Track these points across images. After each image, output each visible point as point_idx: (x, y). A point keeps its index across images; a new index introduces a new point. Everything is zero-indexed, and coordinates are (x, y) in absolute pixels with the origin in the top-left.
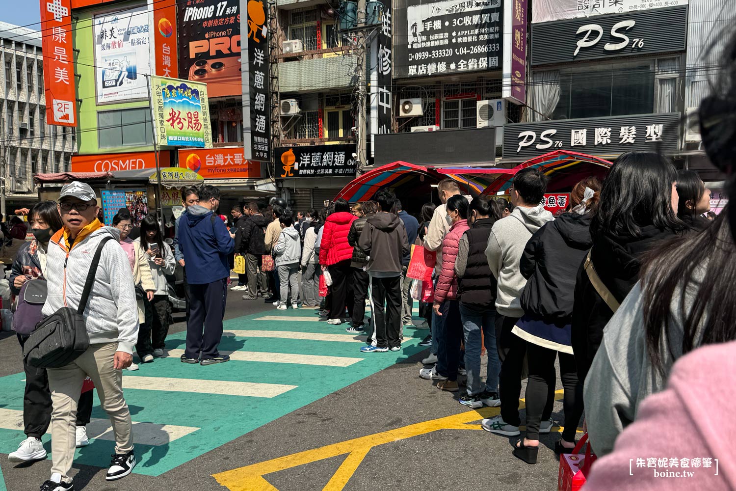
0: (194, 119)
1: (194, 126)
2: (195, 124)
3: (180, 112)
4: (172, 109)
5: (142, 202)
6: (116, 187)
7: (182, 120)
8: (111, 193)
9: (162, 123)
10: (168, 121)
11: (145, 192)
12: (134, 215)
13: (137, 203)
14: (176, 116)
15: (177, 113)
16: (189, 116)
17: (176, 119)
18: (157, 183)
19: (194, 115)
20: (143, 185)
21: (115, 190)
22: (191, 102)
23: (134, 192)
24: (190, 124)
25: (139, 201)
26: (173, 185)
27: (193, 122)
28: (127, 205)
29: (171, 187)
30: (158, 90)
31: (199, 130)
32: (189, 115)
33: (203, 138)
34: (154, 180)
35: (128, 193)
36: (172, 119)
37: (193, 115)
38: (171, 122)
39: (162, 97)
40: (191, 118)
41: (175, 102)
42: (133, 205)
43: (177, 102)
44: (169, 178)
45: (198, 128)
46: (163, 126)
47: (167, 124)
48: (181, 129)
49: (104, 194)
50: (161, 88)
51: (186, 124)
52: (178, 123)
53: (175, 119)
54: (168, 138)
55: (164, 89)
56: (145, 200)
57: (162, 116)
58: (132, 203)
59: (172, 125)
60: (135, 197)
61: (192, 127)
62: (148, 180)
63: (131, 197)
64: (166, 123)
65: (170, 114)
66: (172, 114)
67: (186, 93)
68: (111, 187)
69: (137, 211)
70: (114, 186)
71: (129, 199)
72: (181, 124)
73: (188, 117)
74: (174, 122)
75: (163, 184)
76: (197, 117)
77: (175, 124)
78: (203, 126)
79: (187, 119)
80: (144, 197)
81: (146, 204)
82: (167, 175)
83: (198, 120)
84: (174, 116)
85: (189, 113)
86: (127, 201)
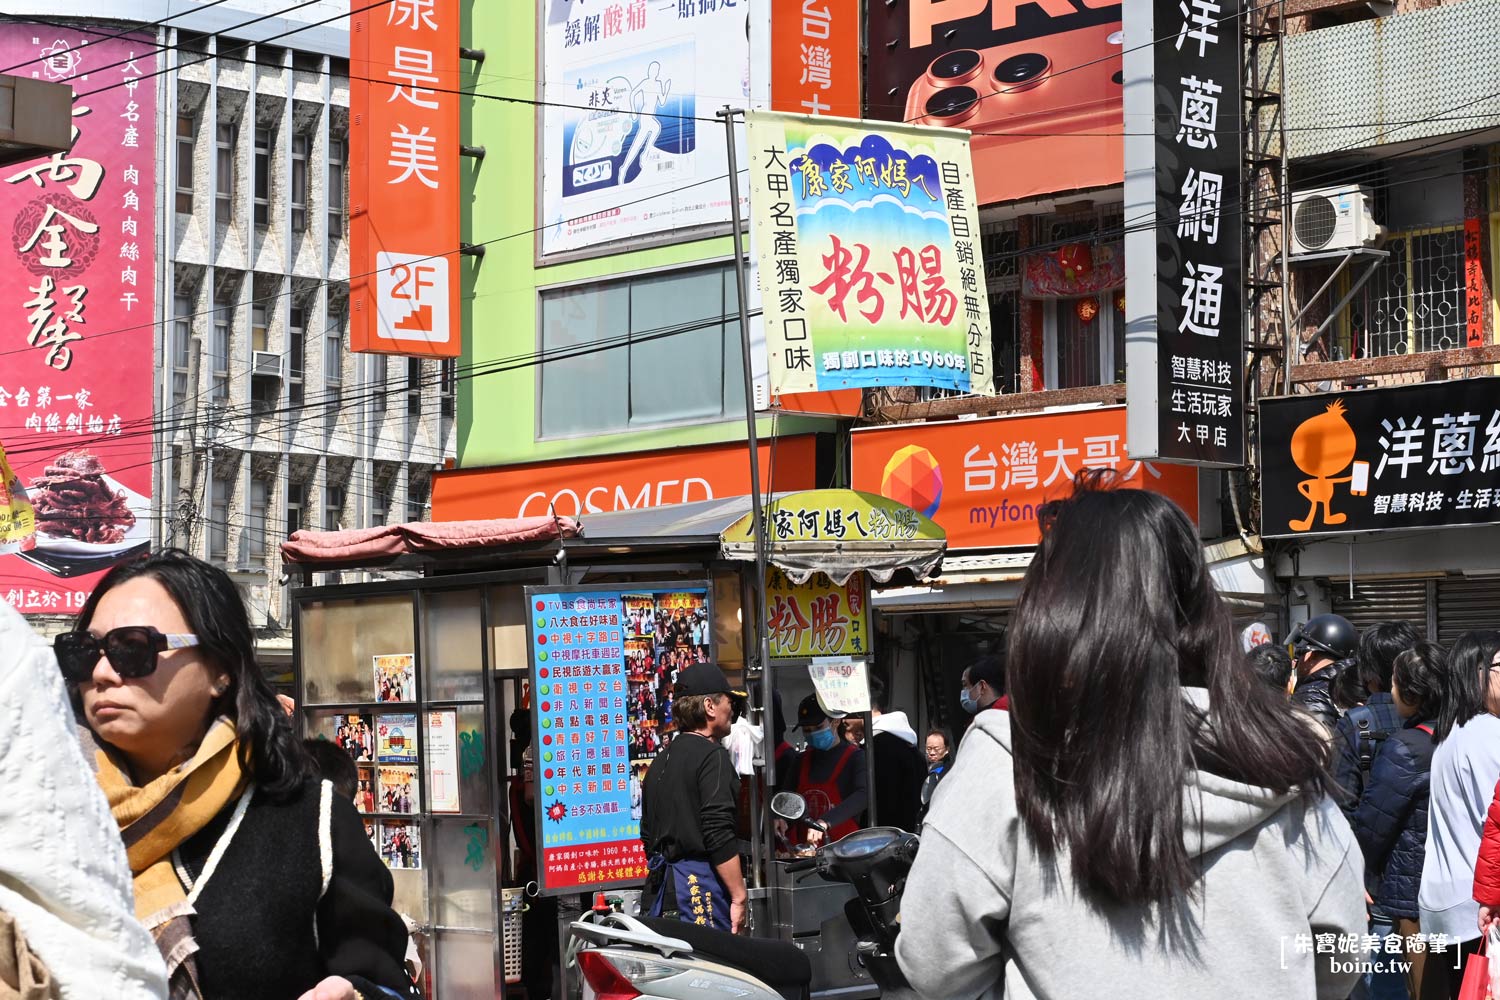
0: (923, 276)
1: (925, 303)
2: (929, 295)
3: (865, 252)
4: (836, 241)
5: (688, 641)
6: (588, 579)
7: (878, 284)
8: (567, 605)
9: (790, 300)
10: (820, 288)
11: (701, 596)
12: (653, 697)
13: (670, 644)
14: (852, 266)
15: (857, 254)
16: (906, 263)
17: (854, 280)
18: (750, 557)
19: (925, 261)
20: (698, 566)
21: (582, 592)
22: (908, 210)
23: (657, 597)
24: (912, 298)
25: (676, 634)
26: (818, 566)
27: (922, 288)
28: (629, 652)
29: (807, 573)
30: (775, 169)
31: (946, 321)
32: (905, 259)
33: (964, 353)
34: (739, 546)
35: (632, 600)
36: (836, 278)
37: (918, 263)
38: (831, 291)
39: (789, 196)
40: (911, 272)
41: (844, 211)
42: (652, 654)
43: (854, 209)
44: (800, 536)
45: (945, 313)
46: (798, 314)
47: (815, 305)
48: (874, 317)
49: (541, 607)
50: (786, 159)
51: (892, 295)
52: (862, 296)
53: (847, 278)
54: (819, 360)
55: (798, 162)
56: (700, 633)
57: (789, 270)
58: (649, 645)
59: (836, 304)
60: (661, 621)
61: (918, 309)
62: (718, 546)
63: (644, 620)
64: (809, 299)
65: (827, 262)
66: (837, 261)
67: (885, 173)
68: (566, 579)
69: (665, 679)
70: (579, 572)
71: (637, 628)
72: (872, 301)
73: (902, 270)
74: (843, 290)
75: (779, 561)
76: (937, 269)
77: (850, 300)
78: (961, 307)
79: (895, 275)
80: (698, 621)
81: (705, 648)
82: (794, 522)
83: (940, 281)
84: (842, 269)
85: (904, 251)
86: (631, 635)
